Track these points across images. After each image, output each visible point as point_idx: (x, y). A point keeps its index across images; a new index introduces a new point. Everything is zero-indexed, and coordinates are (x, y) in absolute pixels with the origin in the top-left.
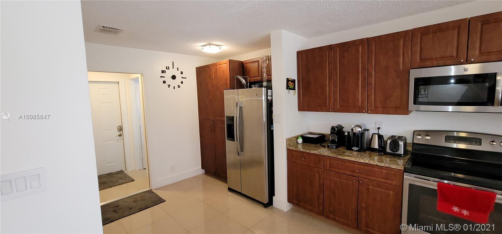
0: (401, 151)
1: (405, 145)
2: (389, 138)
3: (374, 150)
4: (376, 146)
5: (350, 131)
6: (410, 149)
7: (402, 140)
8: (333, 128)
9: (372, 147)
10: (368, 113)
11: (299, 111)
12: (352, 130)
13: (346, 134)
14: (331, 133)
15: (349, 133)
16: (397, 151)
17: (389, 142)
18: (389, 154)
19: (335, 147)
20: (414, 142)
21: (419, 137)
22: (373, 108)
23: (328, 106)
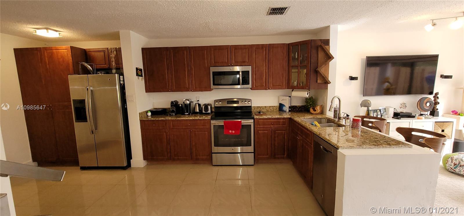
0: (209, 111)
1: (211, 108)
2: (203, 105)
3: (197, 113)
4: (198, 111)
5: (182, 103)
6: (213, 110)
7: (209, 105)
8: (172, 103)
9: (195, 111)
10: (192, 91)
11: (146, 92)
12: (184, 102)
13: (181, 105)
14: (171, 106)
15: (182, 105)
16: (208, 111)
17: (203, 107)
18: (204, 113)
19: (174, 115)
20: (215, 106)
21: (217, 103)
22: (194, 88)
23: (168, 88)
